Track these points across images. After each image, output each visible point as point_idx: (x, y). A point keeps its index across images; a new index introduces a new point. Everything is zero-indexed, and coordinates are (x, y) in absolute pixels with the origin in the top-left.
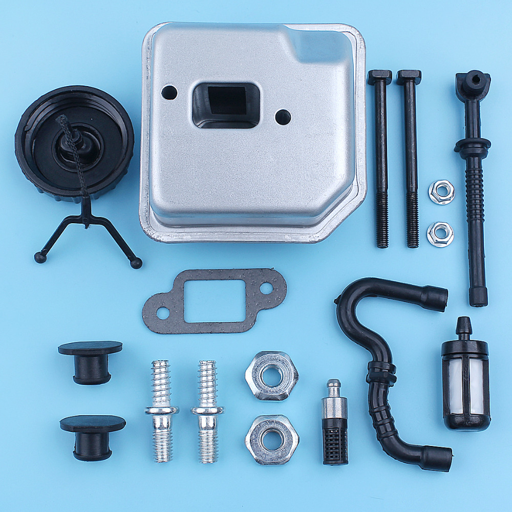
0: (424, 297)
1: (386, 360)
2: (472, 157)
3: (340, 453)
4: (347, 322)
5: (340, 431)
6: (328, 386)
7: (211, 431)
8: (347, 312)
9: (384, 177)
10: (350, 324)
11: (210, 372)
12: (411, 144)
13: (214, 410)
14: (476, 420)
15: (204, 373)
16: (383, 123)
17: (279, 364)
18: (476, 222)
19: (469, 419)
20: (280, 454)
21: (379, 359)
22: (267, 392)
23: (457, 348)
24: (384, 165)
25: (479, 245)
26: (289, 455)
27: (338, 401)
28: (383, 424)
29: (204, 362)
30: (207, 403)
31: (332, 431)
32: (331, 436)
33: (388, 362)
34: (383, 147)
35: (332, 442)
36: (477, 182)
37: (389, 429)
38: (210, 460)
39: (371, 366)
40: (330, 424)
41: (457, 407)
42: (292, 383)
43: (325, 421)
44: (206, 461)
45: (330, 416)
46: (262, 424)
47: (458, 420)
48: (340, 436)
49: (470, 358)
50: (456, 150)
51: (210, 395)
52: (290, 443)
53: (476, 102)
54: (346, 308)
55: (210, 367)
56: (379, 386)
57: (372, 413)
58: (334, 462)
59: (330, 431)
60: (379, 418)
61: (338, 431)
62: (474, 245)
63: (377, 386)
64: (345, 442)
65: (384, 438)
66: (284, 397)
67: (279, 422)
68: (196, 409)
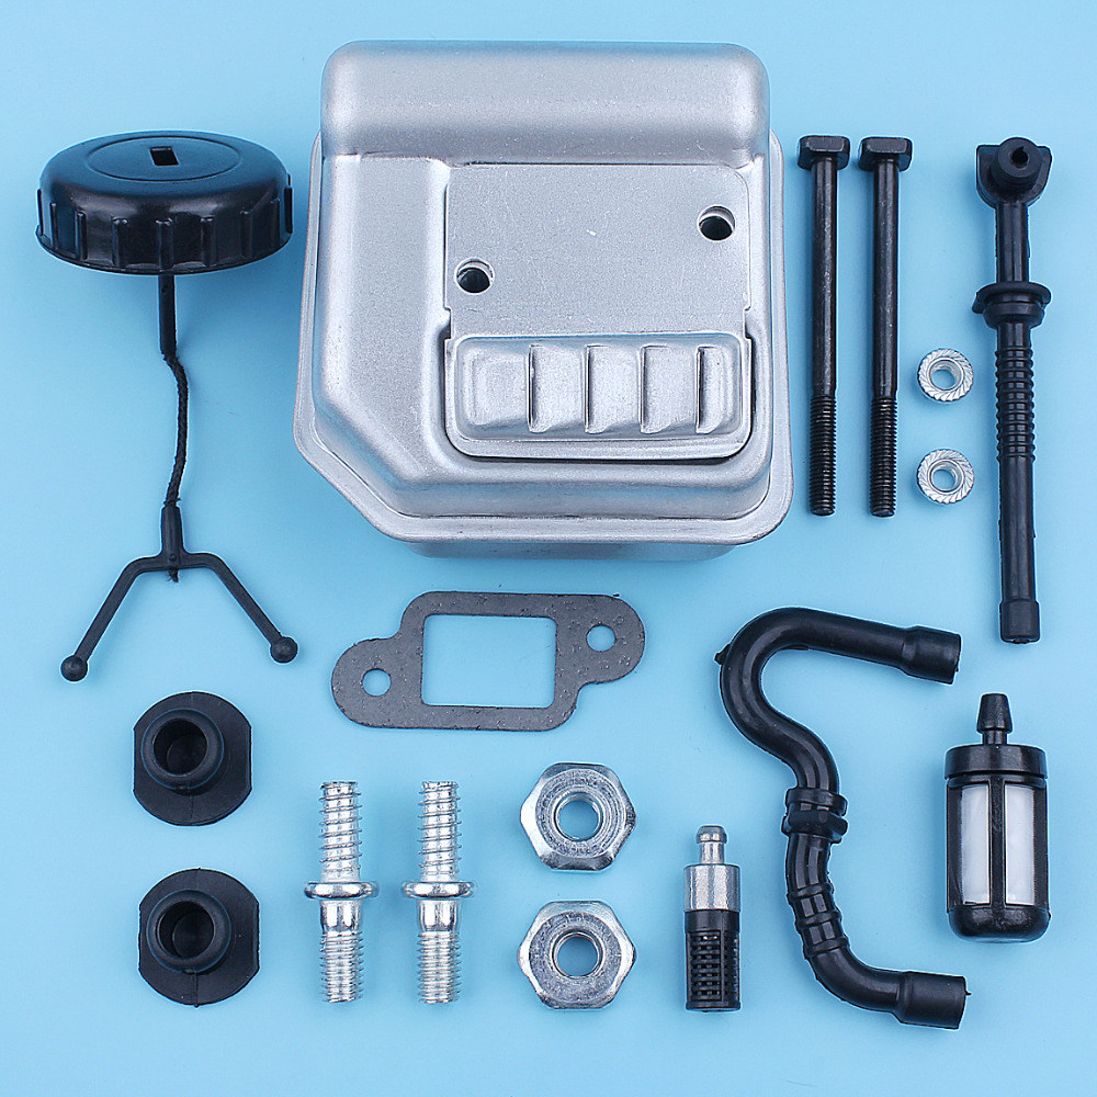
0: (908, 651)
1: (825, 786)
2: (1011, 322)
3: (723, 983)
4: (742, 702)
5: (722, 938)
6: (699, 841)
7: (446, 934)
8: (741, 682)
9: (828, 364)
10: (748, 707)
11: (445, 807)
12: (885, 296)
13: (453, 889)
14: (1018, 917)
15: (432, 808)
16: (828, 250)
17: (594, 792)
18: (1016, 461)
19: (1002, 915)
20: (593, 985)
21: (811, 783)
22: (567, 851)
23: (978, 761)
24: (828, 338)
25: (1023, 511)
26: (613, 988)
27: (721, 873)
28: (818, 924)
29: (432, 785)
30: (437, 874)
31: (705, 938)
32: (704, 948)
33: (830, 791)
34: (828, 300)
35: (705, 961)
36: (1021, 375)
37: (830, 935)
38: (443, 997)
39: (793, 798)
40: (702, 923)
41: (977, 889)
42: (622, 831)
43: (692, 916)
44: (434, 998)
45: (702, 904)
46: (556, 920)
47: (979, 916)
48: (723, 948)
49: (1007, 782)
50: (977, 309)
51: (445, 856)
52: (616, 962)
53: (1020, 206)
54: (741, 673)
55: (445, 794)
56: (810, 842)
57: (794, 900)
58: (708, 1004)
59: (702, 937)
60: (808, 911)
61: (719, 937)
62: (1012, 510)
63: (806, 842)
64: (734, 962)
65: (819, 952)
66: (605, 862)
67: (592, 916)
68: (412, 887)
